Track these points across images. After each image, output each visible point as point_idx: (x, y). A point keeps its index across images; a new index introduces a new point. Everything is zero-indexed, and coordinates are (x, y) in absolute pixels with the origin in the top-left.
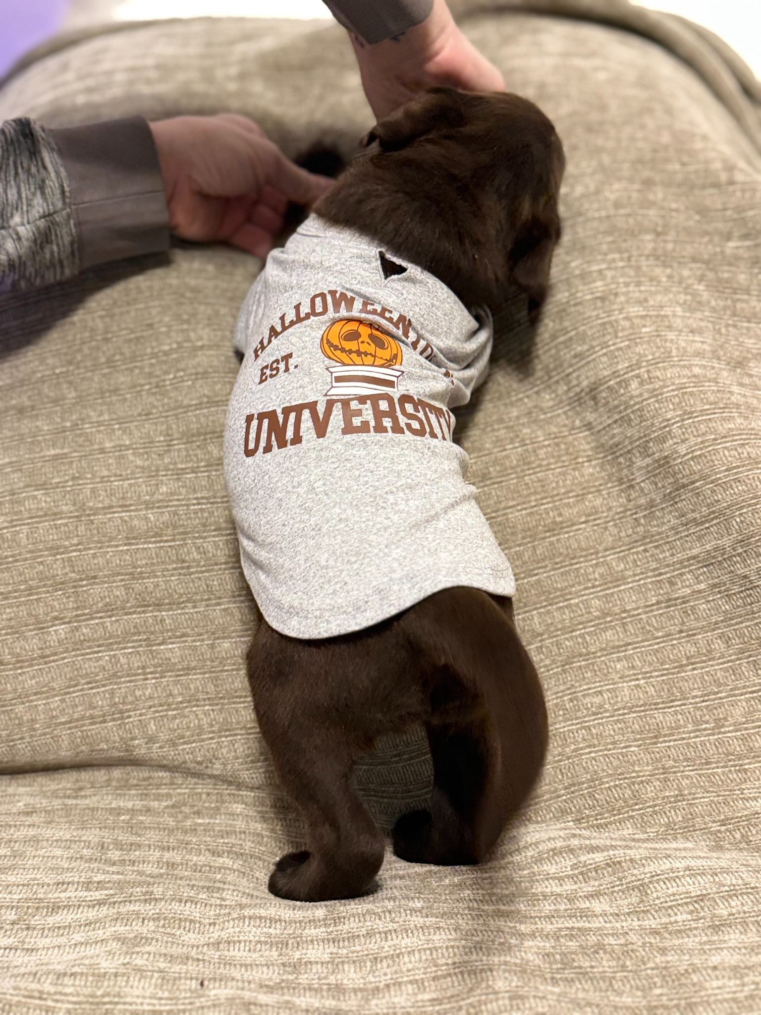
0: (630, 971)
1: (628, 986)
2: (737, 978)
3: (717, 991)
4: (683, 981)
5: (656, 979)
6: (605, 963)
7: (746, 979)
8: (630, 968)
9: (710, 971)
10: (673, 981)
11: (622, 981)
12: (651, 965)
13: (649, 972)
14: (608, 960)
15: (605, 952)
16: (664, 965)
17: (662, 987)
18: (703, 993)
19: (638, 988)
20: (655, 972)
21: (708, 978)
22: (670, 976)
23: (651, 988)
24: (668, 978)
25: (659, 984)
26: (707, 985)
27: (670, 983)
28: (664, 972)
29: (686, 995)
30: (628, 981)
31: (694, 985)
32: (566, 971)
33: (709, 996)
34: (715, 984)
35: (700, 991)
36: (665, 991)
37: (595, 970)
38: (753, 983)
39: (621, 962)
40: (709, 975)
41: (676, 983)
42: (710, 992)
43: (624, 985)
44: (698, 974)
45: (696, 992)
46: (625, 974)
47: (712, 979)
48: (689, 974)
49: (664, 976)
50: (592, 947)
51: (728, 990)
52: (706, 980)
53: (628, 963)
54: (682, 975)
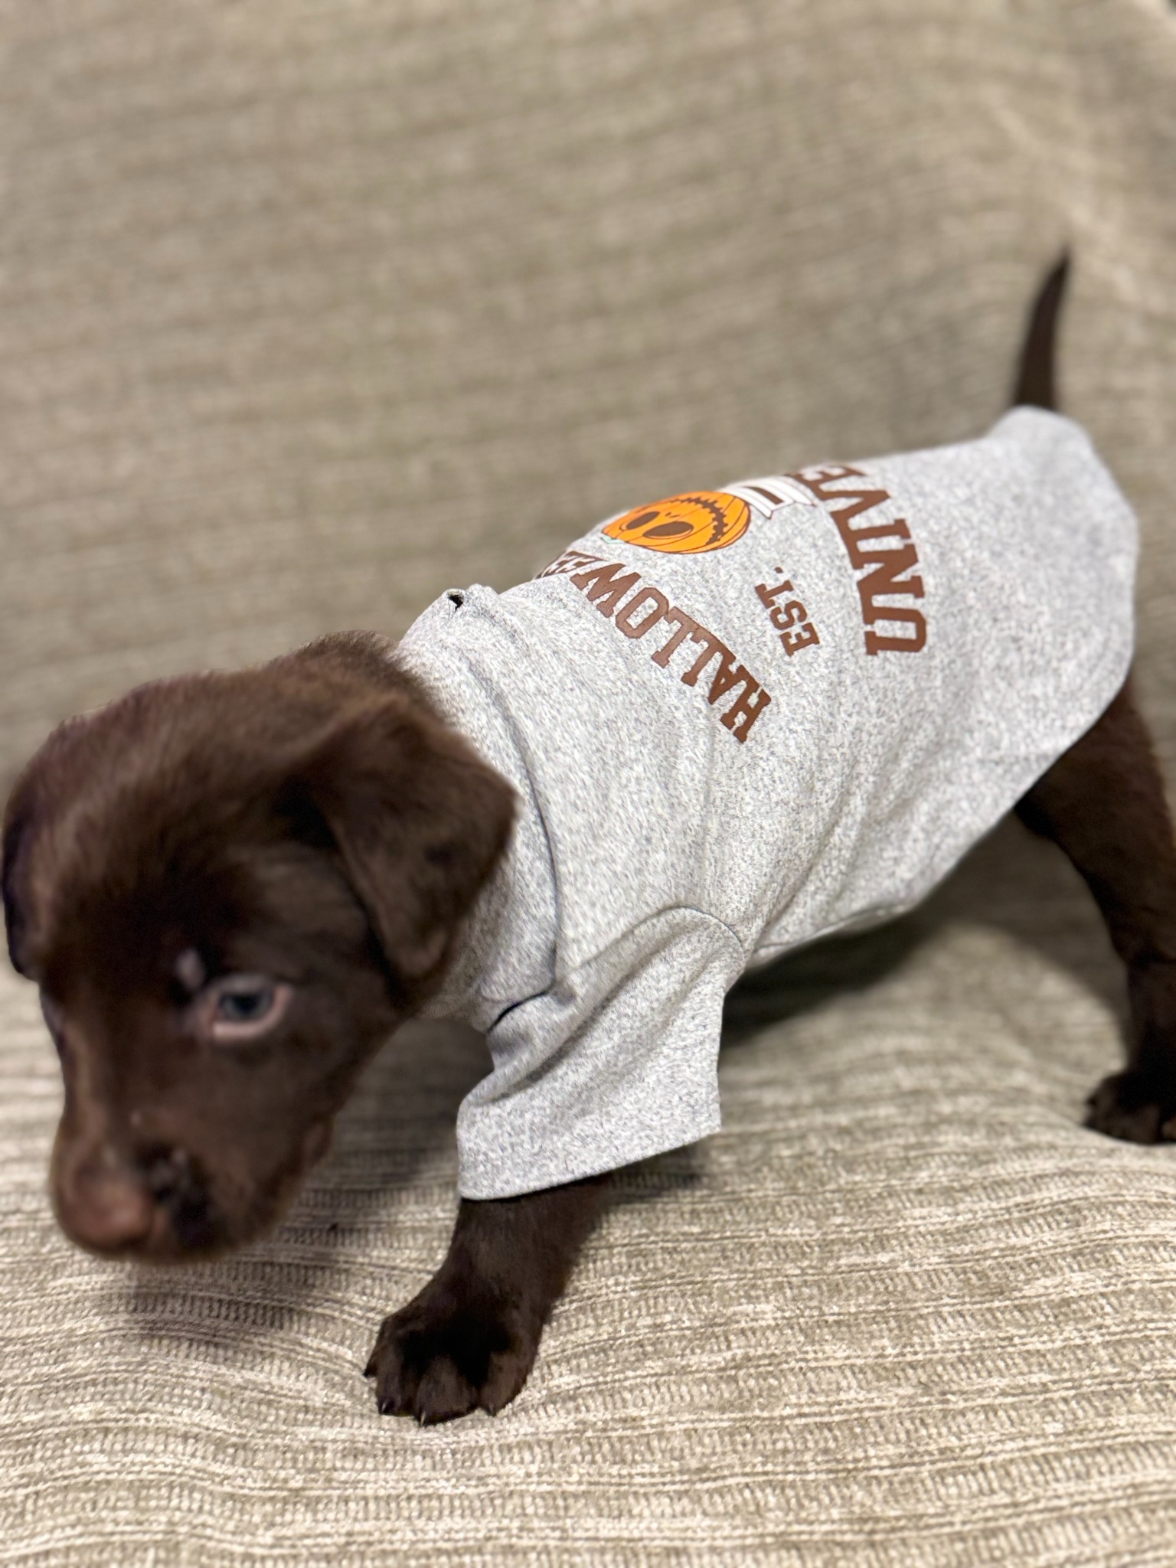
0: (803, 1194)
1: (797, 1213)
2: (947, 1205)
3: (919, 1222)
4: (875, 1207)
5: (837, 1205)
6: (769, 1185)
7: (961, 1207)
8: (802, 1191)
9: (912, 1196)
10: (860, 1207)
11: (789, 1206)
12: (832, 1186)
13: (829, 1195)
14: (774, 1181)
15: (771, 1169)
16: (849, 1187)
17: (844, 1214)
18: (900, 1224)
19: (810, 1216)
20: (837, 1195)
21: (908, 1205)
22: (857, 1200)
23: (828, 1217)
24: (852, 1204)
25: (840, 1211)
26: (906, 1213)
27: (856, 1210)
28: (849, 1196)
29: (876, 1225)
30: (798, 1206)
31: (888, 1213)
32: (713, 1199)
33: (908, 1227)
34: (917, 1212)
35: (896, 1221)
36: (848, 1220)
37: (753, 1195)
38: (971, 1211)
39: (791, 1184)
40: (909, 1200)
41: (864, 1210)
42: (910, 1222)
43: (791, 1212)
44: (895, 1199)
45: (890, 1222)
46: (794, 1198)
47: (914, 1207)
48: (883, 1198)
49: (848, 1201)
50: (754, 1161)
51: (934, 1220)
52: (906, 1208)
53: (800, 1184)
54: (873, 1199)
